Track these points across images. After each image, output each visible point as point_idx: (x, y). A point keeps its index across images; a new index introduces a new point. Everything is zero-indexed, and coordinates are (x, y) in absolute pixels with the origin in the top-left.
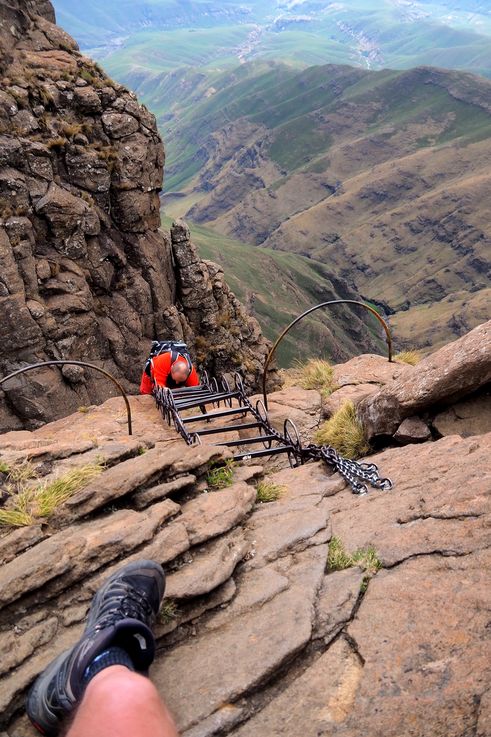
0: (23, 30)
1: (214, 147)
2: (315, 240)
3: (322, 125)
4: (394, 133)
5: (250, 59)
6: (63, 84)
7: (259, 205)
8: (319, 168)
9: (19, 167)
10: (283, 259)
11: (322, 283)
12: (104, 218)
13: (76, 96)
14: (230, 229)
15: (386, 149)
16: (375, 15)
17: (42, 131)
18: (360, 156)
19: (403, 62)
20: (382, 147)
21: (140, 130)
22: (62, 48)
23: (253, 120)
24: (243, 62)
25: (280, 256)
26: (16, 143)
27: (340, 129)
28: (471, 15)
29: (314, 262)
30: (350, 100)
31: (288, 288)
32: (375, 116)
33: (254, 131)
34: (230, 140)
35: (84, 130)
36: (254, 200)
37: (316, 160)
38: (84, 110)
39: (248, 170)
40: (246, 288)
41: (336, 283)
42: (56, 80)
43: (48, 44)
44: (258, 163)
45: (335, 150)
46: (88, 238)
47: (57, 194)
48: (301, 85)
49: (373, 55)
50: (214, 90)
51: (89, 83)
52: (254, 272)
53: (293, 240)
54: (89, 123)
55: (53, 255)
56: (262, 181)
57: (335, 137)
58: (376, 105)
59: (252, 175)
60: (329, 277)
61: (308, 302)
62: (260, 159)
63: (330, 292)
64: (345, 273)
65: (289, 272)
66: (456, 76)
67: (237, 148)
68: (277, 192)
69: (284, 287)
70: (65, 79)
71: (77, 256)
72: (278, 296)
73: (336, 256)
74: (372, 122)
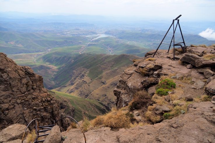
0: (40, 91)
1: (74, 74)
2: (100, 96)
3: (101, 68)
4: (118, 69)
5: (82, 53)
6: (45, 98)
7: (85, 88)
8: (100, 78)
9: (39, 111)
10: (92, 102)
11: (102, 107)
12: (51, 116)
13: (47, 100)
14: (78, 94)
15: (116, 73)
16: (112, 42)
17: (42, 105)
18: (110, 75)
19: (119, 53)
20: (115, 72)
21: (56, 102)
22: (45, 92)
23: (83, 67)
24: (80, 54)
25: (91, 101)
26: (39, 108)
27: (105, 69)
28: (133, 42)
29: (100, 102)
30: (107, 62)
31: (94, 109)
32: (113, 65)
33: (84, 70)
34: (78, 72)
35: (48, 104)
36: (84, 87)
37: (99, 76)
38: (48, 101)
39: (82, 79)
40: (83, 110)
41: (106, 107)
42: (44, 98)
43: (43, 92)
44: (85, 78)
45: (104, 74)
46: (48, 119)
47: (45, 114)
48: (95, 59)
49: (112, 51)
50: (73, 60)
51: (49, 97)
52: (85, 106)
53: (95, 96)
54: (49, 103)
55: (44, 122)
56: (86, 82)
57: (103, 71)
58: (113, 63)
59: (83, 81)
60: (104, 105)
61: (99, 113)
62: (85, 77)
63: (105, 110)
64: (108, 104)
65: (94, 105)
66: (131, 56)
67: (80, 74)
68: (90, 84)
69: (93, 109)
70: (46, 97)
71: (47, 122)
72: (91, 111)
73: (106, 100)
74: (112, 67)
